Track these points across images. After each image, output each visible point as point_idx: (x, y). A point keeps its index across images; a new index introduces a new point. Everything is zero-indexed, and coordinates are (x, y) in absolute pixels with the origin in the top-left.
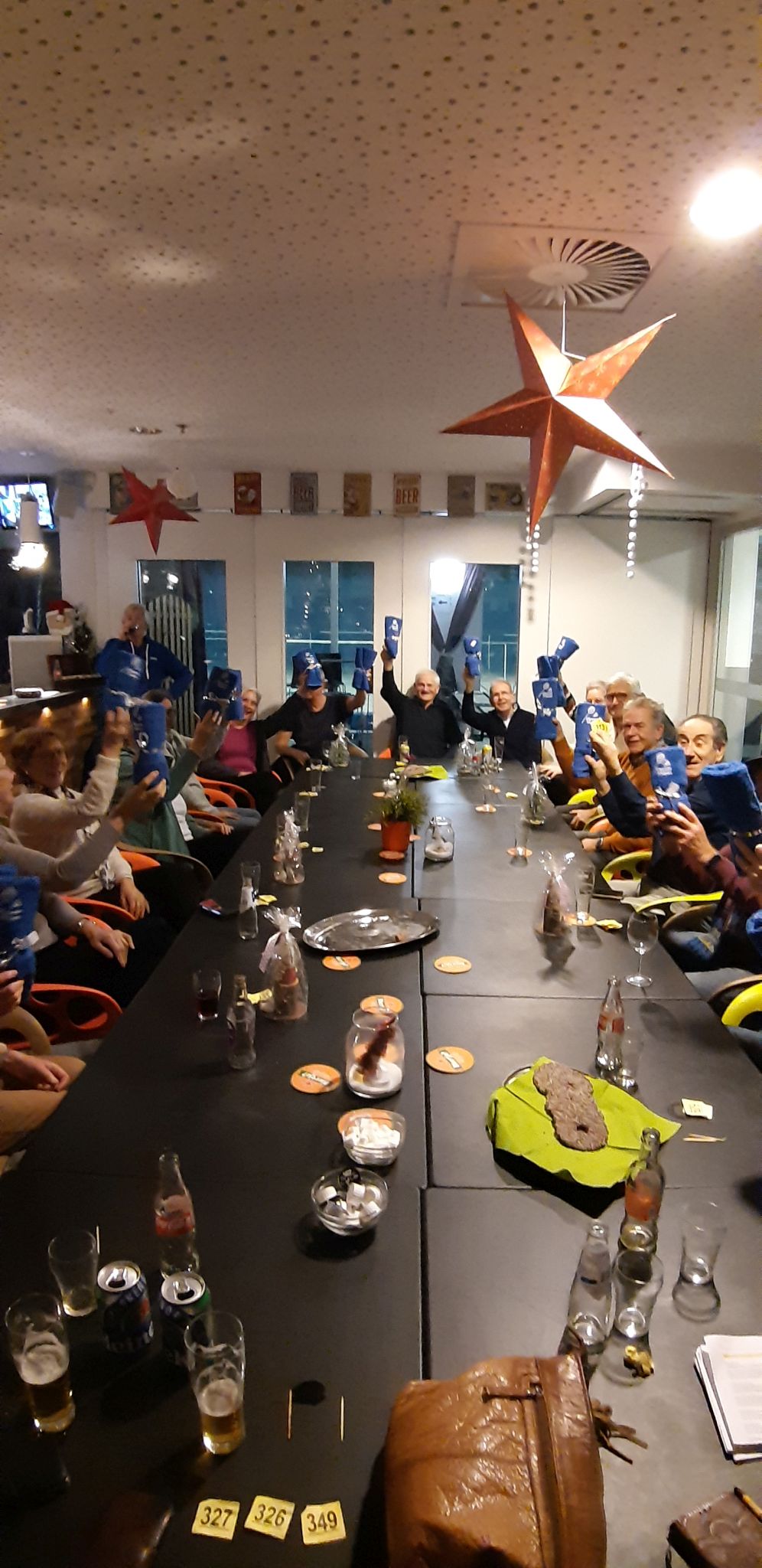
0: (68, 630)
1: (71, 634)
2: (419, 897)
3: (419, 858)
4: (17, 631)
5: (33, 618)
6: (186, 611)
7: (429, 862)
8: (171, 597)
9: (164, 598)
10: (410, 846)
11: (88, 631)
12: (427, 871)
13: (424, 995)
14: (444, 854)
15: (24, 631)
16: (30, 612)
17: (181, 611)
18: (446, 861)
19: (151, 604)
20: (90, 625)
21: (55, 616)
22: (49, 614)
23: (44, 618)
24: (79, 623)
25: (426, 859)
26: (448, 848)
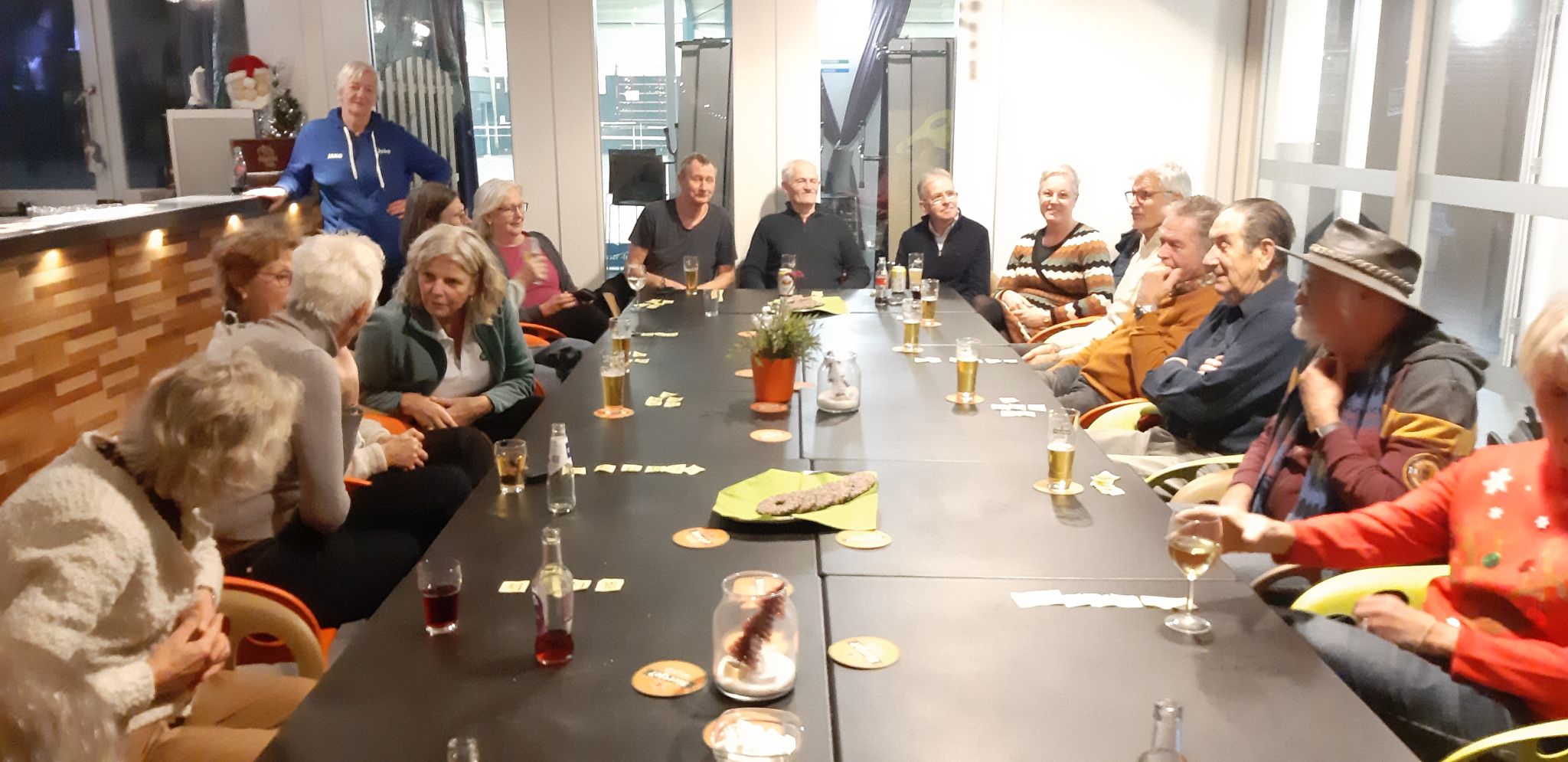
0: (263, 101)
1: (267, 107)
2: (811, 457)
3: (810, 410)
4: (181, 103)
5: (207, 84)
6: (444, 83)
7: (825, 415)
8: (420, 60)
9: (409, 60)
10: (795, 397)
11: (293, 103)
12: (824, 426)
13: (823, 576)
14: (847, 403)
15: (192, 101)
16: (199, 74)
17: (435, 83)
18: (850, 413)
19: (388, 70)
20: (294, 95)
21: (241, 79)
22: (230, 77)
23: (223, 86)
24: (281, 91)
25: (819, 412)
26: (851, 395)
